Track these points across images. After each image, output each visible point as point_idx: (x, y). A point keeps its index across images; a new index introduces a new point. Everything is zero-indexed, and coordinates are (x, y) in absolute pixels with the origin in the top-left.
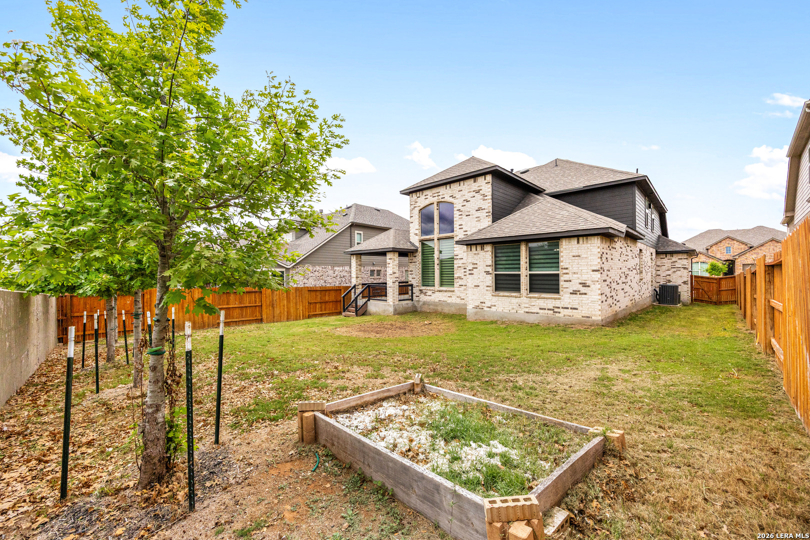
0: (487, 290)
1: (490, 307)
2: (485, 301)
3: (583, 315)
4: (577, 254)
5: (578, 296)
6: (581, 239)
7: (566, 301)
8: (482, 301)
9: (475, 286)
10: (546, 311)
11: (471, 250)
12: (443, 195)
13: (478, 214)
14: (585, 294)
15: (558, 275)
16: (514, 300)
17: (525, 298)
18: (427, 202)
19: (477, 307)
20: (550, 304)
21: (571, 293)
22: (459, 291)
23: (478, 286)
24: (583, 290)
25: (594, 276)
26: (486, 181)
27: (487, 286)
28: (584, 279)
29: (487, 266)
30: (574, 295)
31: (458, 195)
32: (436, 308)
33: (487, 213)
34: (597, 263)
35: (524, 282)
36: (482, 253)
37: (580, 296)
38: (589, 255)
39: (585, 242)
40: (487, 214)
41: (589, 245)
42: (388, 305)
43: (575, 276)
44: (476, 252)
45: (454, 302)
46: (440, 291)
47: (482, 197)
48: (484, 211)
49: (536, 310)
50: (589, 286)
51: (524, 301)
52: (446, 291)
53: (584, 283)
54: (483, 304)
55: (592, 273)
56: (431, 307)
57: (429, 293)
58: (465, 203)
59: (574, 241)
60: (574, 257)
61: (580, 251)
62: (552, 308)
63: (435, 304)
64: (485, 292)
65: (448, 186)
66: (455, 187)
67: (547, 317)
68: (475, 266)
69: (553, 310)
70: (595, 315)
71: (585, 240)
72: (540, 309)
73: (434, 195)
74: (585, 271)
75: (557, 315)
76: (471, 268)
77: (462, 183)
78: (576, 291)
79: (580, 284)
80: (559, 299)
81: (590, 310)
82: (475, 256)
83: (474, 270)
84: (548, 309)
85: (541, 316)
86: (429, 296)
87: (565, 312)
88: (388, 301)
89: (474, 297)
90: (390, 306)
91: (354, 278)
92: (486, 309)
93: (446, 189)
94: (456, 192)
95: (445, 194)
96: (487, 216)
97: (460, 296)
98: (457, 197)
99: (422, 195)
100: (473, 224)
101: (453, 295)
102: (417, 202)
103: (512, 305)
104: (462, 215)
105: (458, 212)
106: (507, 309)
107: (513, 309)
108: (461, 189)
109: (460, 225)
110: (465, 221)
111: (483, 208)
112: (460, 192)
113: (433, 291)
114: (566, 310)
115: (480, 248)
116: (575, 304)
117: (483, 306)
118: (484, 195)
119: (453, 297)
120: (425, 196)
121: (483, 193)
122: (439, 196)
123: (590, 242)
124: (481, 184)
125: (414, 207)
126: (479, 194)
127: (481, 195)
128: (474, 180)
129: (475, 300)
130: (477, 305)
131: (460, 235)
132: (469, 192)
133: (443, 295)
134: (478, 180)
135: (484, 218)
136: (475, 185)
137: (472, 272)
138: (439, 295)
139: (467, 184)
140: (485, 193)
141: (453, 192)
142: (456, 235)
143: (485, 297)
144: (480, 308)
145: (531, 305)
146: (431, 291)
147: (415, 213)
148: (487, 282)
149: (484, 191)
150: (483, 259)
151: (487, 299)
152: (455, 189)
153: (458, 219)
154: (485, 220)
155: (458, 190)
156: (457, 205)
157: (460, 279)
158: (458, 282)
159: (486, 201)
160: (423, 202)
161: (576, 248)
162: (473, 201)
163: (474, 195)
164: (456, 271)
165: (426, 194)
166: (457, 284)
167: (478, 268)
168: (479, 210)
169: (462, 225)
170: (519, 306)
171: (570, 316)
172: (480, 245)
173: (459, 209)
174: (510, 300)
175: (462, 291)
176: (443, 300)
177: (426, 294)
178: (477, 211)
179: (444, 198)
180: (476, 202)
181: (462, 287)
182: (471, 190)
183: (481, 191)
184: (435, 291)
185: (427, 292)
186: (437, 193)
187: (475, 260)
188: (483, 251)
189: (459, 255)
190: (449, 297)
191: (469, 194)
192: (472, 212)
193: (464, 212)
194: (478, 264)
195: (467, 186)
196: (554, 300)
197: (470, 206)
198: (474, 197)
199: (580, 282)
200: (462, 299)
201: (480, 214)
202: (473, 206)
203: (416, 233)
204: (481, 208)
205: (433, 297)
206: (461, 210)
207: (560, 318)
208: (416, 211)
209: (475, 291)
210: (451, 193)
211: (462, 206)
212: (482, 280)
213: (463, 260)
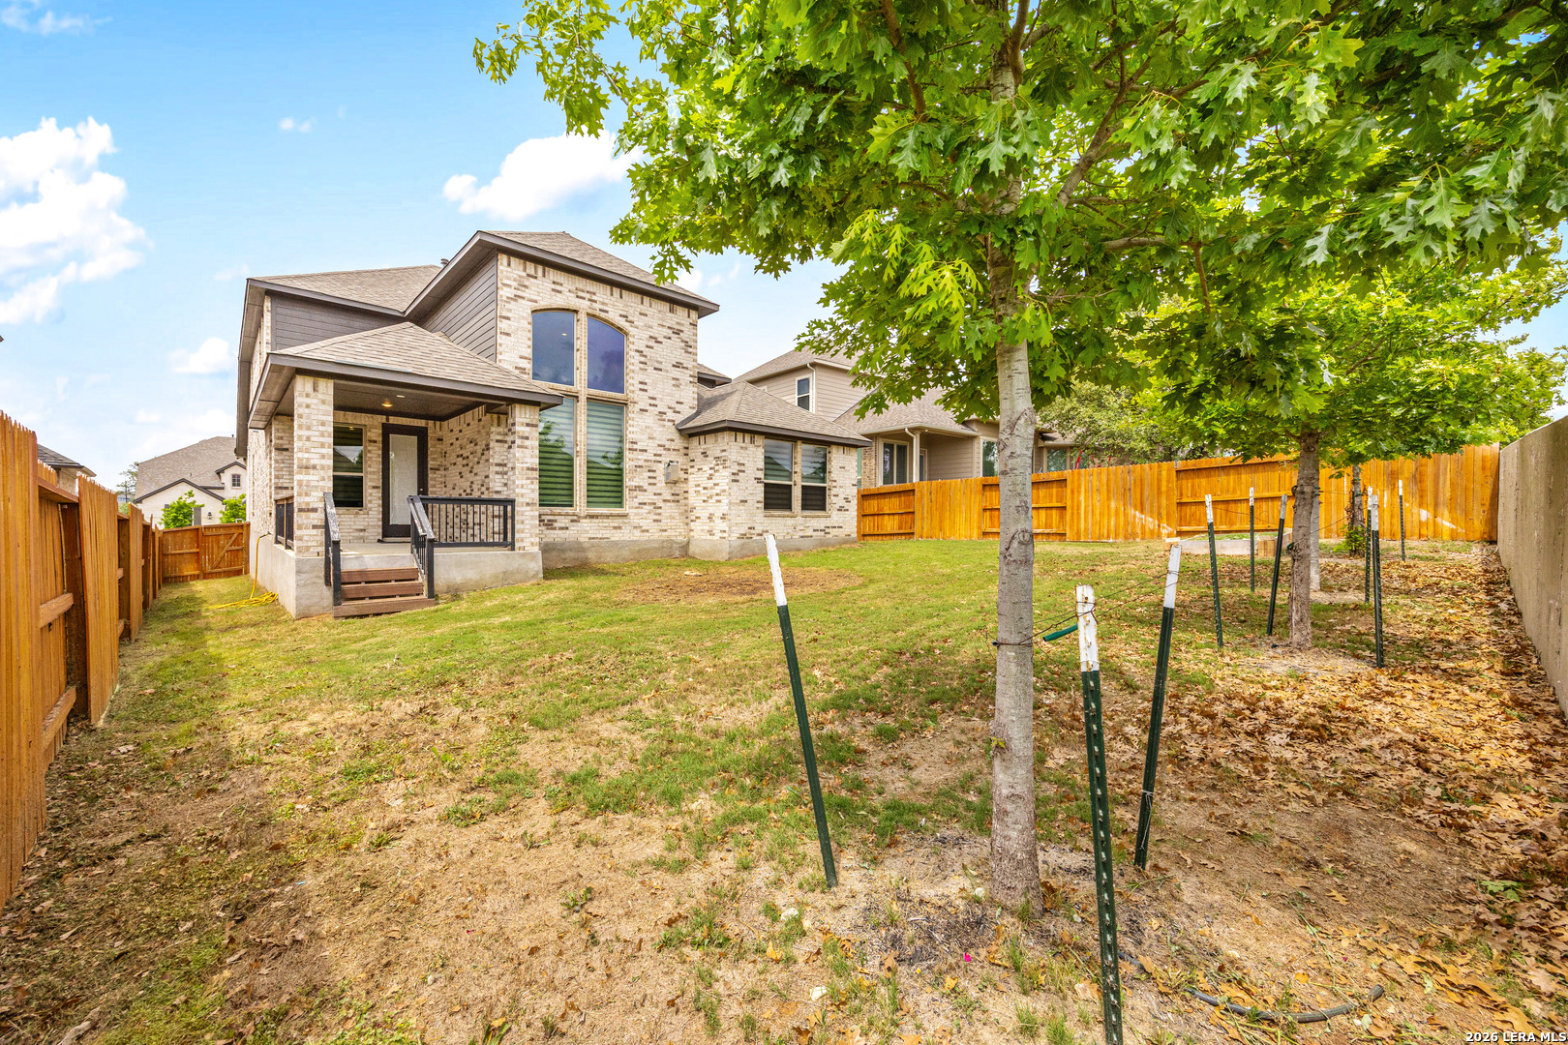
0: (758, 508)
1: (761, 535)
2: (755, 525)
3: (846, 533)
4: (843, 465)
5: (843, 512)
6: (846, 448)
8: (750, 526)
9: (742, 501)
10: (819, 533)
11: (736, 441)
12: (603, 304)
13: (676, 373)
14: (847, 510)
15: (825, 488)
18: (559, 301)
19: (743, 536)
20: (822, 523)
21: (838, 510)
22: (637, 514)
23: (746, 501)
24: (846, 505)
25: (853, 490)
26: (691, 321)
27: (758, 502)
28: (847, 494)
29: (758, 469)
30: (841, 512)
31: (639, 321)
32: (581, 555)
33: (691, 376)
34: (855, 478)
35: (797, 494)
36: (751, 448)
38: (850, 468)
39: (848, 453)
41: (850, 458)
42: (523, 555)
43: (842, 489)
44: (744, 445)
45: (626, 538)
46: (592, 517)
47: (683, 345)
48: (686, 371)
49: (809, 532)
50: (850, 502)
52: (608, 516)
54: (752, 531)
55: (852, 487)
56: (570, 555)
57: (562, 522)
58: (652, 343)
59: (841, 449)
60: (841, 467)
61: (845, 462)
62: (823, 528)
63: (578, 547)
64: (755, 511)
65: (617, 291)
66: (632, 300)
67: (820, 539)
68: (742, 468)
69: (825, 530)
70: (853, 532)
71: (848, 450)
72: (814, 531)
73: (580, 294)
75: (828, 536)
77: (646, 300)
78: (842, 507)
80: (829, 517)
81: (851, 527)
82: (742, 451)
83: (740, 474)
84: (821, 530)
85: (815, 540)
86: (561, 528)
87: (833, 532)
88: (517, 545)
89: (739, 520)
90: (533, 556)
91: (314, 467)
92: (755, 538)
93: (612, 295)
94: (634, 313)
95: (610, 306)
96: (691, 382)
97: (641, 525)
98: (636, 323)
99: (544, 276)
100: (666, 387)
101: (625, 523)
102: (526, 287)
103: (787, 528)
104: (645, 364)
105: (638, 354)
106: (781, 534)
107: (788, 534)
108: (646, 313)
109: (641, 383)
110: (652, 378)
111: (685, 365)
112: (642, 317)
113: (575, 518)
114: (834, 530)
115: (749, 438)
116: (841, 521)
117: (752, 534)
118: (686, 342)
119: (623, 528)
120: (554, 283)
121: (685, 339)
122: (595, 302)
123: (851, 454)
124: (683, 322)
125: (515, 296)
126: (679, 338)
127: (682, 341)
128: (670, 307)
129: (740, 525)
130: (744, 532)
131: (640, 403)
132: (660, 325)
133: (600, 525)
134: (676, 310)
135: (687, 383)
136: (671, 318)
137: (737, 478)
138: (590, 525)
139: (656, 308)
140: (688, 340)
141: (627, 310)
142: (632, 400)
143: (754, 518)
144: (747, 538)
145: (806, 527)
146: (567, 517)
147: (517, 312)
148: (758, 495)
149: (687, 336)
150: (753, 457)
151: (758, 521)
152: (632, 305)
153: (637, 368)
154: (688, 388)
155: (639, 310)
156: (636, 341)
157: (639, 490)
158: (636, 497)
159: (690, 355)
160: (545, 296)
161: (842, 459)
162: (667, 344)
163: (670, 336)
164: (632, 474)
165: (555, 280)
166: (633, 500)
167: (746, 472)
168: (678, 367)
169: (645, 384)
170: (795, 528)
171: (837, 536)
172: (749, 435)
173: (640, 349)
174: (785, 521)
175: (645, 515)
176: (599, 536)
177: (551, 525)
178: (674, 366)
179: (606, 312)
180: (672, 348)
181: (644, 507)
182: (664, 324)
183: (681, 334)
184: (579, 517)
185: (554, 521)
186: (588, 292)
187: (742, 458)
188: (753, 445)
189: (639, 443)
190: (615, 528)
191: (660, 329)
192: (666, 366)
193: (650, 359)
194: (746, 465)
195: (658, 312)
196: (825, 519)
197: (662, 353)
198: (669, 338)
199: (845, 497)
200: (643, 531)
201: (679, 373)
202: (668, 354)
203: (521, 366)
204: (682, 364)
205: (572, 532)
206: (644, 353)
207: (829, 539)
208: (520, 309)
209: (741, 510)
210: (624, 309)
211: (647, 347)
212: (752, 492)
213: (645, 453)
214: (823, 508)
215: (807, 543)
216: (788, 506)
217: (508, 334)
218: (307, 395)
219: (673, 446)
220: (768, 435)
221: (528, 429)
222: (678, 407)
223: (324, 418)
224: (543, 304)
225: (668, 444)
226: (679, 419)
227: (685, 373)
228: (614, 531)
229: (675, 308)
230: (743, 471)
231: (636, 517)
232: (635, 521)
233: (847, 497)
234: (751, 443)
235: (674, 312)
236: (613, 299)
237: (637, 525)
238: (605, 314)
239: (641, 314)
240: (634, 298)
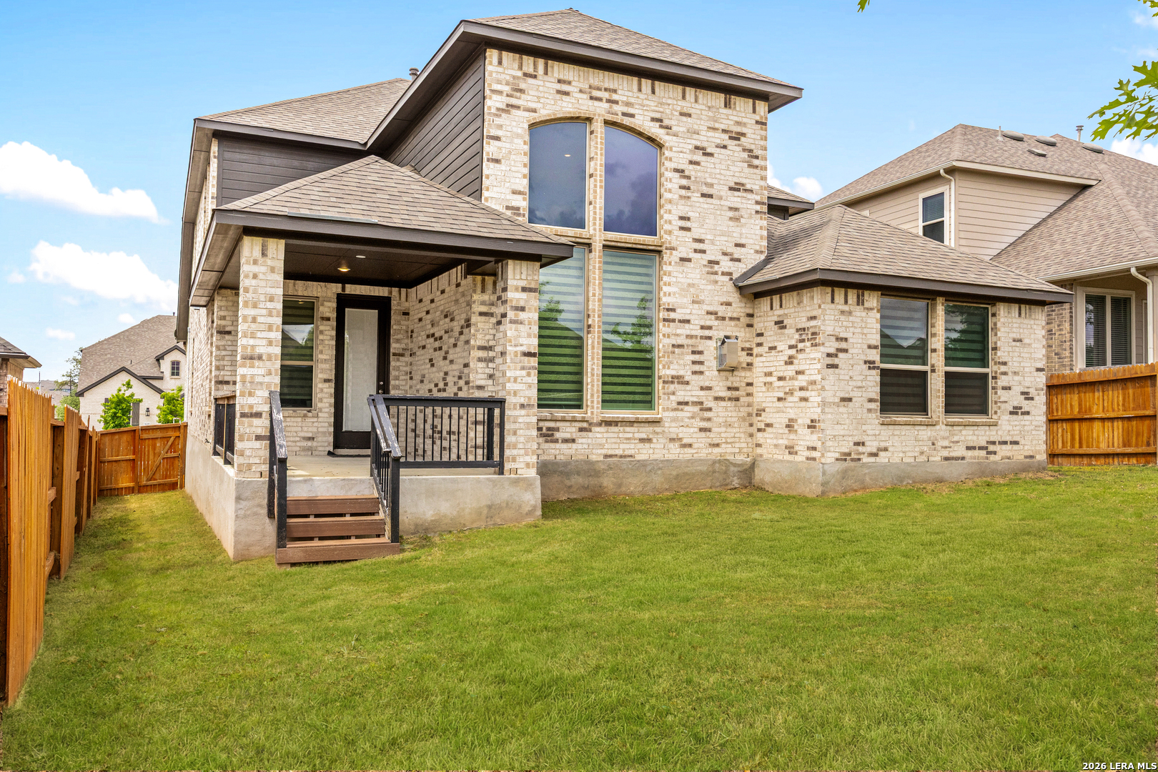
0: (869, 411)
1: (875, 455)
2: (865, 438)
3: (1026, 454)
4: (1018, 336)
5: (1020, 417)
6: (1023, 308)
7: (1004, 428)
8: (857, 439)
9: (843, 400)
10: (977, 453)
11: (833, 301)
12: (628, 104)
13: (735, 199)
14: (1028, 413)
15: (986, 375)
16: (925, 433)
17: (944, 427)
18: (567, 107)
19: (845, 457)
20: (981, 436)
21: (1011, 413)
22: (674, 420)
23: (850, 400)
24: (1026, 405)
25: (1038, 379)
26: (758, 118)
27: (870, 400)
28: (1027, 385)
29: (869, 347)
30: (1015, 416)
31: (680, 125)
32: (593, 481)
34: (1041, 357)
36: (859, 312)
37: (1022, 417)
38: (1032, 341)
39: (1023, 315)
41: (1032, 322)
43: (1016, 378)
44: (846, 308)
45: (658, 455)
46: (608, 423)
47: (745, 155)
48: (749, 195)
49: (959, 451)
50: (1032, 399)
51: (942, 433)
52: (631, 423)
53: (1027, 393)
54: (861, 449)
55: (1036, 374)
56: (577, 480)
57: (567, 431)
58: (698, 157)
59: (1015, 307)
60: (1014, 341)
61: (1021, 331)
62: (984, 444)
63: (589, 469)
64: (866, 415)
65: (646, 84)
67: (979, 464)
68: (843, 345)
69: (987, 448)
70: (1039, 453)
71: (1027, 311)
72: (968, 448)
73: (596, 93)
74: (1027, 369)
75: (992, 458)
76: (832, 351)
77: (690, 92)
78: (1016, 408)
79: (1022, 393)
80: (994, 425)
81: (1034, 442)
82: (843, 318)
83: (841, 355)
84: (980, 448)
85: (969, 463)
86: (566, 441)
87: (1003, 451)
88: (507, 466)
89: (839, 430)
90: (528, 483)
91: (260, 358)
92: (865, 459)
93: (640, 90)
94: (672, 114)
95: (637, 107)
96: (757, 212)
97: (680, 436)
98: (674, 129)
99: (546, 73)
100: (719, 223)
101: (657, 433)
102: (521, 91)
103: (921, 443)
104: (689, 188)
105: (677, 175)
106: (910, 454)
107: (922, 453)
108: (690, 112)
109: (682, 218)
110: (699, 210)
111: (748, 187)
112: (684, 119)
113: (585, 425)
114: (1004, 447)
115: (855, 297)
116: (1016, 433)
117: (860, 454)
118: (751, 151)
119: (655, 440)
120: (559, 81)
121: (748, 147)
122: (616, 102)
123: (1033, 317)
124: (745, 120)
125: (508, 105)
126: (739, 145)
127: (744, 150)
128: (725, 98)
129: (841, 438)
130: (847, 451)
131: (680, 249)
132: (710, 128)
133: (621, 435)
134: (735, 104)
135: (751, 214)
136: (727, 115)
137: (836, 361)
138: (605, 435)
139: (705, 102)
140: (753, 147)
141: (661, 110)
142: (668, 245)
143: (864, 427)
144: (853, 460)
145: (953, 442)
146: (574, 424)
147: (509, 128)
148: (870, 389)
149: (752, 141)
150: (861, 327)
151: (870, 432)
152: (670, 101)
153: (676, 197)
154: (753, 221)
155: (679, 108)
156: (675, 155)
157: (678, 383)
158: (674, 393)
159: (755, 171)
160: (548, 101)
161: (1017, 325)
162: (721, 156)
163: (725, 143)
164: (668, 357)
165: (561, 77)
166: (669, 398)
167: (850, 351)
168: (738, 190)
169: (689, 219)
170: (933, 444)
171: (1009, 458)
172: (855, 291)
173: (680, 167)
174: (916, 433)
175: (687, 420)
176: (619, 452)
177: (552, 435)
178: (731, 189)
179: (632, 116)
180: (729, 162)
181: (686, 408)
182: (717, 125)
183: (742, 139)
184: (590, 424)
185: (557, 429)
186: (606, 90)
187: (844, 328)
188: (861, 307)
189: (678, 311)
190: (642, 440)
191: (711, 134)
192: (719, 191)
193: (695, 182)
194: (850, 340)
195: (707, 109)
196: (987, 428)
197: (713, 171)
198: (725, 147)
199: (1023, 390)
200: (684, 446)
201: (739, 199)
202: (722, 172)
203: (514, 204)
204: (743, 185)
205: (580, 446)
206: (687, 173)
207: (995, 463)
208: (514, 124)
209: (842, 413)
210: (657, 109)
211: (691, 162)
212: (859, 384)
213: (687, 326)
214: (983, 410)
215: (954, 470)
216: (922, 408)
217: (497, 161)
218: (255, 262)
219: (729, 312)
220: (886, 290)
221: (524, 295)
222: (738, 253)
223: (273, 291)
224: (544, 113)
225: (722, 311)
226: (739, 270)
227: (749, 199)
228: (641, 445)
229: (732, 101)
230: (846, 351)
231: (673, 424)
232: (671, 430)
233: (1026, 390)
234: (858, 304)
235: (732, 106)
236: (642, 96)
237: (675, 437)
238: (630, 119)
239: (682, 114)
240: (671, 91)
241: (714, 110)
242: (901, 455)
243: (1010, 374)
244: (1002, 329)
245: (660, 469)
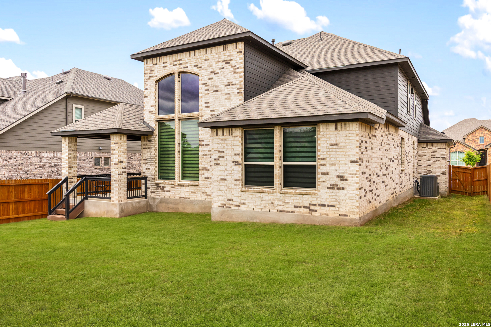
0: (235, 185)
1: (239, 206)
2: (233, 198)
3: (341, 213)
4: (335, 142)
5: (336, 191)
6: (339, 125)
7: (323, 197)
8: (229, 198)
9: (222, 179)
10: (302, 210)
11: (217, 135)
12: (186, 63)
13: (228, 90)
14: (343, 189)
15: (315, 166)
16: (267, 197)
17: (279, 194)
18: (166, 72)
19: (223, 206)
20: (306, 201)
21: (328, 188)
22: (204, 185)
23: (225, 179)
24: (341, 184)
25: (352, 168)
26: (238, 50)
27: (236, 180)
28: (342, 171)
29: (235, 155)
30: (332, 191)
31: (204, 65)
32: (175, 206)
33: (238, 89)
34: (355, 153)
35: (278, 175)
36: (230, 138)
37: (338, 191)
38: (347, 144)
39: (343, 128)
40: (238, 91)
41: (347, 132)
42: (113, 204)
43: (333, 167)
44: (223, 137)
45: (198, 199)
46: (181, 185)
47: (232, 69)
48: (234, 86)
49: (290, 208)
50: (347, 180)
51: (278, 197)
52: (188, 185)
53: (342, 176)
54: (231, 202)
55: (350, 164)
56: (171, 206)
57: (168, 188)
58: (213, 76)
59: (332, 126)
60: (331, 145)
61: (338, 138)
62: (308, 205)
63: (175, 202)
64: (233, 187)
65: (192, 53)
66: (200, 53)
67: (303, 216)
68: (222, 155)
69: (309, 208)
70: (353, 213)
71: (343, 126)
72: (295, 207)
73: (175, 63)
74: (343, 162)
75: (314, 213)
76: (217, 157)
77: (209, 50)
78: (333, 185)
79: (338, 177)
80: (316, 195)
81: (348, 207)
82: (222, 142)
83: (221, 159)
84: (304, 207)
85: (296, 215)
86: (168, 191)
87: (322, 210)
88: (112, 199)
90: (115, 205)
91: (65, 167)
92: (234, 208)
93: (190, 56)
94: (202, 61)
95: (189, 63)
96: (238, 93)
97: (206, 191)
98: (202, 67)
99: (160, 62)
100: (221, 101)
101: (197, 190)
102: (153, 71)
103: (264, 202)
104: (208, 90)
105: (204, 86)
106: (258, 207)
107: (265, 207)
108: (208, 58)
109: (206, 103)
110: (212, 98)
111: (234, 83)
112: (206, 62)
113: (173, 186)
114: (322, 208)
115: (228, 132)
116: (332, 200)
117: (231, 205)
118: (235, 66)
119: (197, 193)
120: (164, 63)
121: (234, 65)
122: (181, 64)
123: (348, 129)
124: (232, 53)
125: (149, 77)
126: (229, 65)
127: (232, 67)
128: (223, 47)
129: (221, 197)
130: (224, 203)
131: (205, 116)
132: (217, 62)
133: (185, 190)
134: (228, 48)
135: (235, 95)
136: (224, 54)
137: (218, 162)
138: (180, 190)
139: (215, 52)
140: (236, 64)
141: (198, 61)
142: (201, 115)
143: (233, 193)
144: (227, 207)
145: (285, 203)
146: (170, 185)
147: (150, 85)
148: (236, 175)
149: (235, 62)
150: (231, 146)
151: (235, 195)
152: (201, 57)
153: (204, 94)
154: (236, 98)
155: (204, 58)
156: (203, 78)
157: (205, 170)
158: (203, 174)
159: (237, 74)
160: (160, 71)
161: (334, 135)
162: (222, 73)
163: (223, 66)
164: (201, 160)
165: (164, 61)
166: (202, 176)
167: (225, 157)
168: (229, 85)
169: (209, 103)
170: (272, 203)
171: (327, 215)
172: (228, 129)
173: (205, 82)
174: (262, 196)
175: (208, 185)
176: (184, 196)
177: (163, 189)
178: (226, 86)
179: (187, 67)
180: (225, 74)
181: (208, 180)
182: (220, 60)
183: (231, 62)
184: (175, 186)
185: (165, 187)
186: (178, 60)
187: (222, 147)
188: (231, 136)
189: (205, 141)
190: (192, 192)
191: (217, 64)
192: (221, 88)
193: (211, 86)
194: (225, 152)
195: (215, 54)
196: (310, 196)
197: (219, 80)
198: (223, 68)
199: (338, 174)
200: (208, 195)
201: (230, 89)
202: (222, 79)
203: (152, 110)
204: (231, 82)
205: (172, 193)
206: (208, 84)
207: (316, 216)
208: (151, 83)
209: (222, 186)
210: (196, 61)
211: (209, 79)
212: (230, 172)
213: (208, 146)
216: (270, 183)
217: (147, 97)
218: (64, 143)
221: (115, 145)
227: (234, 88)
228: (192, 194)
229: (226, 47)
230: (223, 157)
231: (203, 187)
232: (202, 189)
233: (341, 175)
234: (229, 135)
235: (226, 49)
236: (190, 58)
237: (204, 192)
238: (186, 69)
239: (205, 60)
240: (201, 52)
241: (219, 54)
242: (253, 207)
243: (328, 165)
244: (322, 139)
245: (198, 204)
